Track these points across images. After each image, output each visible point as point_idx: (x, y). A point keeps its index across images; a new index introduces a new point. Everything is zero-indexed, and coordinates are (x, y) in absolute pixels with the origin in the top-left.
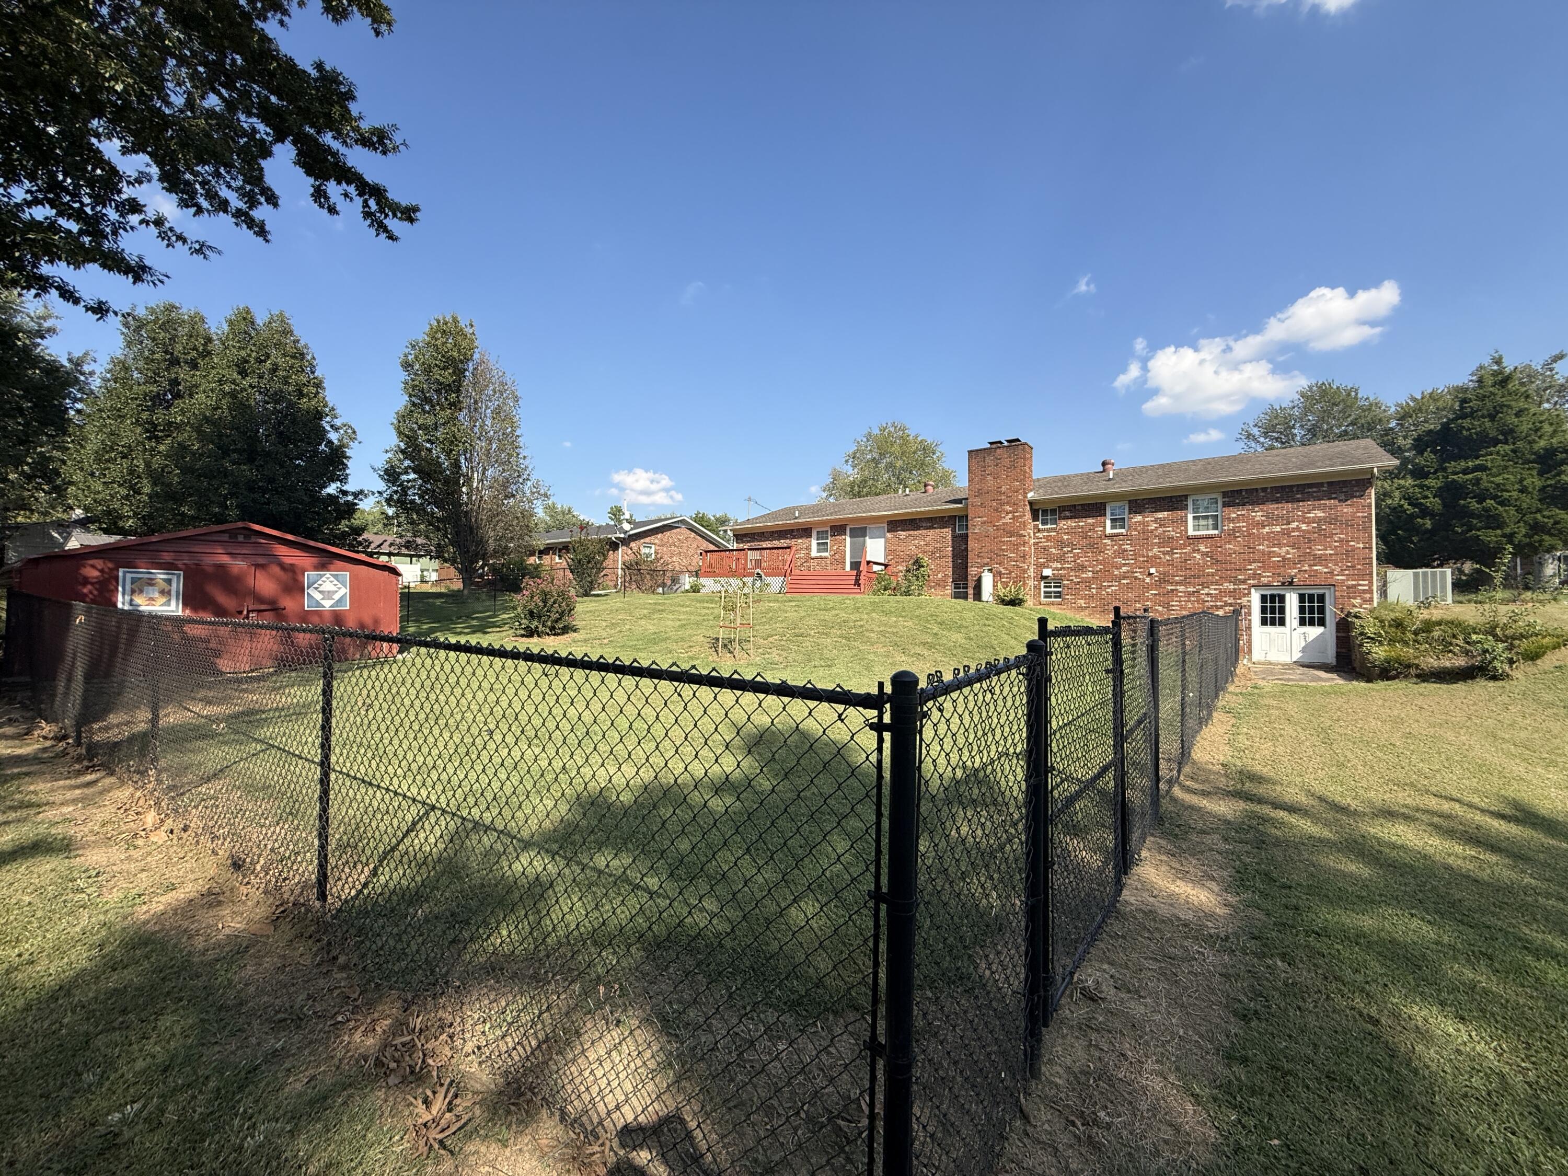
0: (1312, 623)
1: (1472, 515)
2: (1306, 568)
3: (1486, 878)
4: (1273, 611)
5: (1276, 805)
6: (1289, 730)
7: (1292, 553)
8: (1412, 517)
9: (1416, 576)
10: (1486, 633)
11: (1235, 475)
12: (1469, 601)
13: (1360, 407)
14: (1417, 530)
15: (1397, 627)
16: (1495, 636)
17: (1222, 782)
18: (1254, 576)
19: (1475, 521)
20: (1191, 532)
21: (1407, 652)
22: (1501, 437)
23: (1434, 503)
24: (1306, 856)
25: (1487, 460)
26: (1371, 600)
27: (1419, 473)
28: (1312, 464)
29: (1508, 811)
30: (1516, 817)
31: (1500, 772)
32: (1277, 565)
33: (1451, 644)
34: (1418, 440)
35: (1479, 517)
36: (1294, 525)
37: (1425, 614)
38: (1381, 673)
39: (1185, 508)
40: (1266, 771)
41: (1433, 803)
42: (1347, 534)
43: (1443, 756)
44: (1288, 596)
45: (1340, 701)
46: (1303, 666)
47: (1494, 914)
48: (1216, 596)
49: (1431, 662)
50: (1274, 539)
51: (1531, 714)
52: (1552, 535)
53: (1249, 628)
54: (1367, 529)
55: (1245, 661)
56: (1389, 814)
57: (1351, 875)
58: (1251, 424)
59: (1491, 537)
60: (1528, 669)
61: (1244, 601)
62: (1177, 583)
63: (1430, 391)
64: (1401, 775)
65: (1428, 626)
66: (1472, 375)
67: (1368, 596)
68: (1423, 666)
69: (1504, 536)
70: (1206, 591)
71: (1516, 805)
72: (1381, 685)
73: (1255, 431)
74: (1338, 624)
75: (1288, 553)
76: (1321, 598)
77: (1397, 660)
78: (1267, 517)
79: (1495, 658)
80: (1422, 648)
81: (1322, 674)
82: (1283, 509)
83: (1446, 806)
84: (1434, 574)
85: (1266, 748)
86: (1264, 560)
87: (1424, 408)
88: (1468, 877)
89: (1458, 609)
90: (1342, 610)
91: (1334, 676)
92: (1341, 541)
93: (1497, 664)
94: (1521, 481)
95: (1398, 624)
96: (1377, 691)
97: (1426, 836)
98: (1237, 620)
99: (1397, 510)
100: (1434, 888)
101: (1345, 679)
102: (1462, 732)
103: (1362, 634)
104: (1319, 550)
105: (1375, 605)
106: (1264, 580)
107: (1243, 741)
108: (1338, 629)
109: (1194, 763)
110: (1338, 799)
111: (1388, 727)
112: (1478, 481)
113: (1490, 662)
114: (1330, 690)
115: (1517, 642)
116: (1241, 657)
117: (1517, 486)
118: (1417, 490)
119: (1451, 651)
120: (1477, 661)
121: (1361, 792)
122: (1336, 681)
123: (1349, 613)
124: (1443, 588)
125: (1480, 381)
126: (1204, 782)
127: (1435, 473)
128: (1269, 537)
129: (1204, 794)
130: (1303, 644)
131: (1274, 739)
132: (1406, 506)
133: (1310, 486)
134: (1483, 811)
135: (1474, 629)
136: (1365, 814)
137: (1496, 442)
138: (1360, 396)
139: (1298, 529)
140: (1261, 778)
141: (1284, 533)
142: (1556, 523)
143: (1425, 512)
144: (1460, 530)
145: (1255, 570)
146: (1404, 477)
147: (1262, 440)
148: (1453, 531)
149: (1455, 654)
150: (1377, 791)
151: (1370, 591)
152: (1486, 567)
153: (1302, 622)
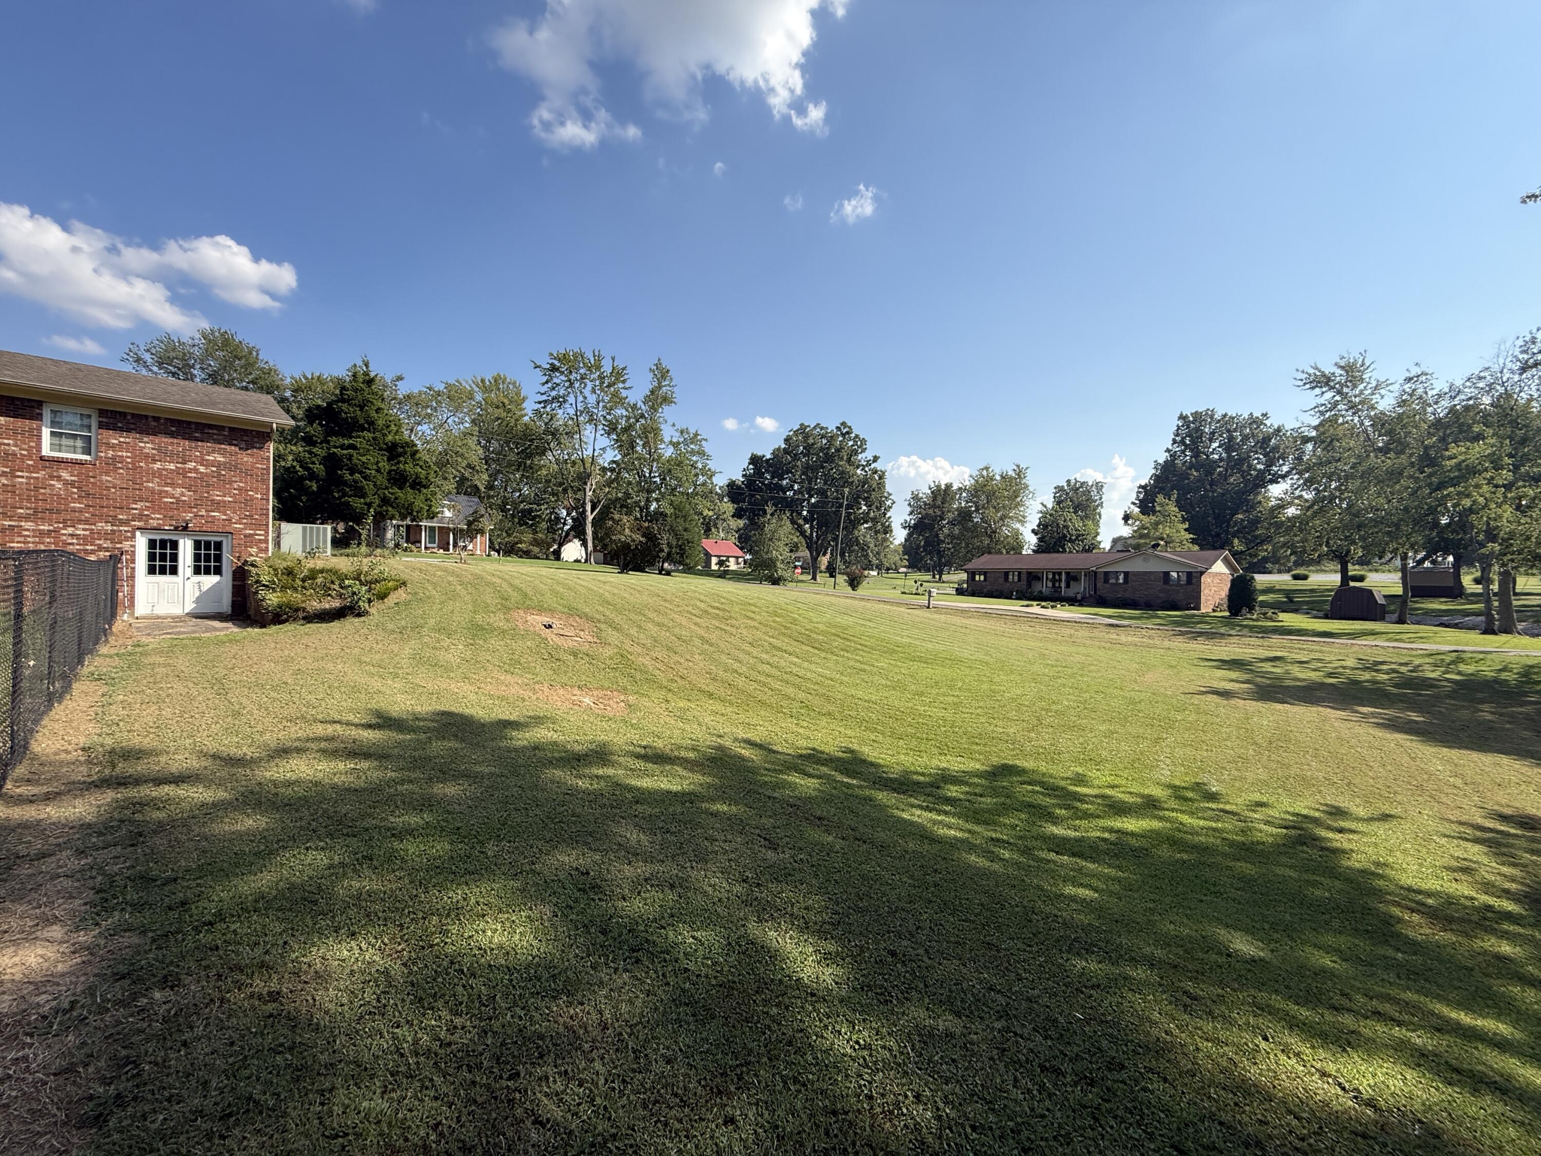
0: (207, 572)
1: (345, 483)
2: (203, 513)
3: (362, 784)
4: (163, 557)
5: (159, 781)
6: (179, 687)
7: (187, 497)
8: (302, 478)
9: (304, 529)
10: (355, 579)
11: (118, 393)
12: (341, 555)
13: (262, 369)
14: (307, 491)
15: (288, 575)
16: (360, 581)
17: (81, 774)
18: (140, 517)
19: (348, 490)
20: (46, 451)
21: (295, 597)
22: (366, 426)
23: (318, 468)
24: (197, 830)
25: (357, 442)
26: (267, 549)
27: (309, 440)
28: (214, 404)
29: (374, 721)
30: (378, 723)
31: (366, 690)
32: (168, 507)
33: (330, 589)
34: (309, 410)
35: (351, 486)
36: (191, 465)
37: (310, 564)
38: (274, 618)
39: (39, 417)
40: (147, 742)
41: (320, 730)
42: (246, 483)
43: (326, 685)
44: (181, 542)
45: (235, 649)
46: (196, 618)
47: (370, 815)
48: (85, 538)
49: (315, 605)
50: (166, 477)
51: (382, 640)
52: (393, 507)
53: (132, 577)
54: (265, 481)
55: (125, 617)
56: (283, 752)
57: (248, 833)
58: (142, 348)
59: (357, 503)
60: (379, 606)
61: (126, 545)
62: (21, 518)
63: (318, 374)
64: (291, 710)
65: (313, 574)
66: (348, 370)
67: (264, 545)
68: (308, 609)
69: (365, 504)
70: (70, 530)
71: (378, 714)
72: (274, 628)
73: (147, 357)
74: (234, 573)
75: (183, 495)
76: (219, 545)
77: (289, 606)
78: (159, 450)
79: (360, 599)
80: (308, 593)
81: (217, 624)
82: (181, 445)
83: (330, 730)
84: (318, 529)
85: (149, 715)
86: (155, 500)
87: (313, 388)
88: (348, 790)
89: (335, 560)
90: (239, 558)
91: (230, 625)
92: (240, 489)
93: (361, 603)
94: (378, 462)
95: (289, 572)
96: (270, 635)
97: (315, 762)
98: (115, 568)
99: (290, 470)
100: (325, 811)
101: (240, 626)
102: (339, 661)
103: (257, 582)
104: (217, 495)
105: (270, 554)
106: (154, 523)
107: (116, 712)
108: (234, 579)
109: (35, 757)
110: (233, 751)
111: (280, 668)
112: (350, 457)
113: (357, 603)
114: (225, 639)
115: (373, 586)
116: (120, 612)
117: (375, 467)
118: (307, 455)
119: (329, 595)
120: (348, 602)
121: (257, 737)
122: (231, 629)
123: (246, 561)
124: (325, 542)
125: (355, 375)
126: (48, 781)
127: (321, 443)
128: (160, 475)
129: (48, 798)
130: (197, 594)
131: (160, 700)
132: (298, 468)
133: (210, 426)
134: (356, 725)
135: (346, 576)
136: (261, 759)
137: (363, 429)
138: (260, 357)
139: (195, 470)
140: (140, 751)
141: (177, 471)
142: (396, 498)
143: (313, 476)
144: (337, 496)
145: (142, 510)
146: (295, 444)
147: (155, 369)
148: (332, 495)
149: (332, 597)
150: (272, 731)
151: (266, 541)
152: (358, 525)
153: (197, 571)
